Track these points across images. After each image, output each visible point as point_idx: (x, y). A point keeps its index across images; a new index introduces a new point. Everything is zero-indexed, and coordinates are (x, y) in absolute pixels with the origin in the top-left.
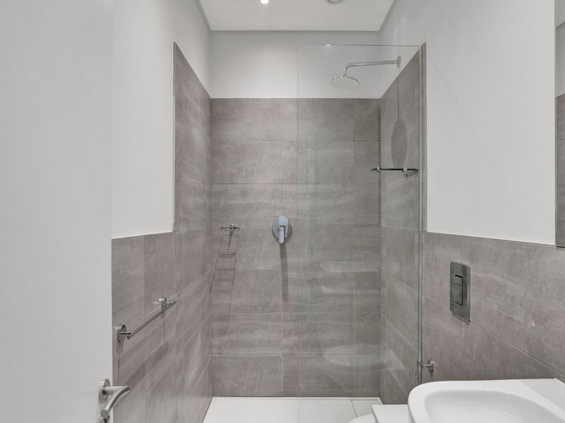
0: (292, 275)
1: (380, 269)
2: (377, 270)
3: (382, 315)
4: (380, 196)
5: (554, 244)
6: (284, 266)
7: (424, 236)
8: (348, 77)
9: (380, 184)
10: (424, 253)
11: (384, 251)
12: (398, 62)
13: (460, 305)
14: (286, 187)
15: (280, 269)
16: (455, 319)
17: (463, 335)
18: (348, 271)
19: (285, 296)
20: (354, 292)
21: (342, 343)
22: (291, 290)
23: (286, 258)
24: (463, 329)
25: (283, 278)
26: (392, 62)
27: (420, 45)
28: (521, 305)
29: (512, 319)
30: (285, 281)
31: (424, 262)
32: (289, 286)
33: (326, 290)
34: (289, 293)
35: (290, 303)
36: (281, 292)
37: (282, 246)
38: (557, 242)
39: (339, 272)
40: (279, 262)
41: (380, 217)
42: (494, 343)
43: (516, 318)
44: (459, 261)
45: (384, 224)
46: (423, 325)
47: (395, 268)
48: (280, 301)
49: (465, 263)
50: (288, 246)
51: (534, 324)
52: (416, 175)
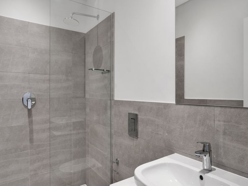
0: (35, 127)
1: (85, 119)
2: (83, 120)
3: (87, 142)
4: (85, 82)
5: (175, 103)
6: (31, 123)
7: (113, 102)
8: (74, 19)
9: (85, 76)
10: (113, 110)
11: (88, 110)
12: (98, 17)
13: (133, 131)
14: (32, 76)
15: (28, 124)
16: (131, 138)
17: (135, 144)
18: (69, 122)
19: (31, 140)
20: (72, 132)
21: (66, 161)
22: (35, 136)
23: (32, 117)
24: (135, 142)
25: (30, 129)
26: (94, 17)
27: (112, 13)
28: (162, 127)
29: (158, 134)
30: (31, 132)
31: (113, 114)
32: (34, 134)
33: (56, 133)
34: (34, 138)
35: (34, 144)
36: (28, 138)
37: (30, 111)
38: (176, 102)
39: (64, 122)
40: (27, 120)
41: (85, 93)
42: (150, 145)
43: (159, 133)
44: (133, 112)
45: (87, 96)
46: (113, 143)
47: (95, 118)
48: (28, 143)
49: (136, 112)
50: (33, 110)
51: (167, 134)
52: (108, 73)
